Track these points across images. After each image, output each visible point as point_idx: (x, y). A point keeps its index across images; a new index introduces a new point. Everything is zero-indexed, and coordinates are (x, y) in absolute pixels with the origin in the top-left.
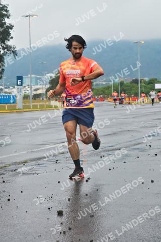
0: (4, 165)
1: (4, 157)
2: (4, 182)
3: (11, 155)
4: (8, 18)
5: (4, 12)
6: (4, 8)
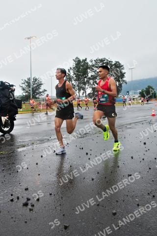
6: (122, 66)
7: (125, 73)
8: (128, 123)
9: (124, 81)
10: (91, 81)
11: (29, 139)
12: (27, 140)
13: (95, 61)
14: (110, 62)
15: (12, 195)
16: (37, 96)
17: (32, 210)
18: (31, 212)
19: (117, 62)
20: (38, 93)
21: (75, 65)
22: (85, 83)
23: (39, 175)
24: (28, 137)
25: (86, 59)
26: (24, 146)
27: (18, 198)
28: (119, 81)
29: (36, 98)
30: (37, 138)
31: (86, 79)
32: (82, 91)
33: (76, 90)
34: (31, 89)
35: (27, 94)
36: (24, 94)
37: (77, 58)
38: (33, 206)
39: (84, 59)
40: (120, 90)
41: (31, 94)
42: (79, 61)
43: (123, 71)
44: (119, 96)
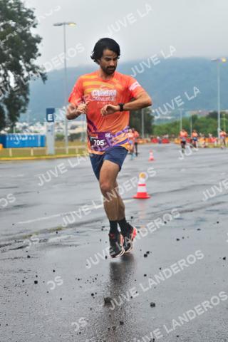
0: (28, 233)
1: (29, 221)
2: (29, 257)
3: (39, 219)
4: (34, 26)
5: (29, 19)
6: (29, 13)
7: (38, 40)
9: (33, 69)
28: (17, 69)
40: (21, 104)
43: (33, 32)
44: (18, 125)
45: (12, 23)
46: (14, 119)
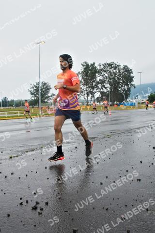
6: (131, 70)
7: (133, 77)
8: (137, 127)
9: (132, 85)
10: (100, 86)
11: (38, 144)
12: (36, 144)
13: (103, 65)
14: (118, 66)
15: (21, 199)
16: (46, 100)
17: (41, 214)
18: (40, 215)
19: (125, 66)
20: (46, 98)
21: (83, 69)
22: (93, 88)
23: (48, 179)
24: (37, 141)
25: (94, 64)
26: (33, 150)
27: (27, 202)
28: (127, 85)
29: (45, 102)
30: (46, 142)
31: (94, 83)
32: (90, 96)
33: (84, 95)
34: (39, 93)
35: (35, 98)
36: (33, 98)
37: (85, 62)
38: (42, 209)
39: (93, 63)
40: (128, 94)
41: (40, 98)
42: (87, 65)
43: (132, 75)
44: (128, 100)
45: (126, 73)
46: (127, 98)
